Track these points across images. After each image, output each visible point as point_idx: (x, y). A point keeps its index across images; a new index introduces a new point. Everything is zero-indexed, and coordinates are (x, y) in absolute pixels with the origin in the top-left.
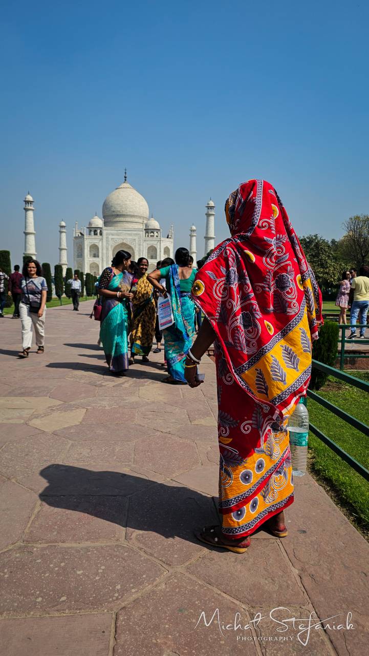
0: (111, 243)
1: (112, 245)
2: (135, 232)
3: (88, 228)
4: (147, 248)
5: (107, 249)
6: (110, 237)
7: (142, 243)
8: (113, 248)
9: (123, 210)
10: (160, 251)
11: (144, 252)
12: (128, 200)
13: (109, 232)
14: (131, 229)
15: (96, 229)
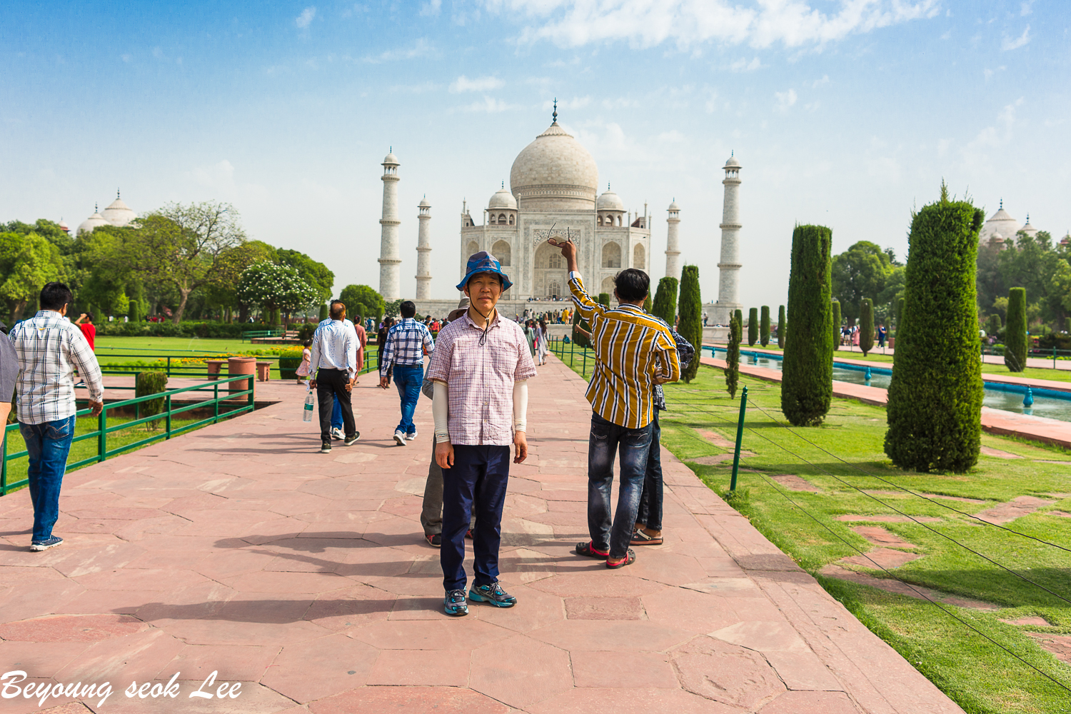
0: (533, 237)
1: (535, 240)
2: (580, 218)
3: (487, 210)
4: (601, 248)
5: (526, 249)
6: (533, 227)
7: (592, 238)
8: (537, 248)
9: (553, 175)
10: (628, 253)
11: (596, 255)
12: (562, 158)
13: (530, 217)
14: (572, 211)
15: (504, 213)
